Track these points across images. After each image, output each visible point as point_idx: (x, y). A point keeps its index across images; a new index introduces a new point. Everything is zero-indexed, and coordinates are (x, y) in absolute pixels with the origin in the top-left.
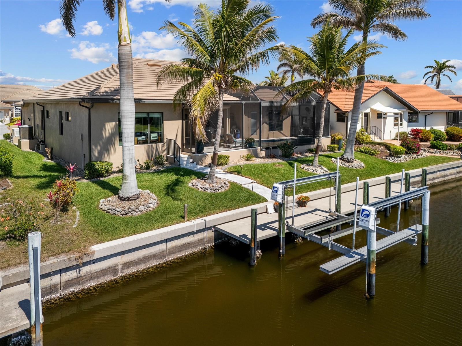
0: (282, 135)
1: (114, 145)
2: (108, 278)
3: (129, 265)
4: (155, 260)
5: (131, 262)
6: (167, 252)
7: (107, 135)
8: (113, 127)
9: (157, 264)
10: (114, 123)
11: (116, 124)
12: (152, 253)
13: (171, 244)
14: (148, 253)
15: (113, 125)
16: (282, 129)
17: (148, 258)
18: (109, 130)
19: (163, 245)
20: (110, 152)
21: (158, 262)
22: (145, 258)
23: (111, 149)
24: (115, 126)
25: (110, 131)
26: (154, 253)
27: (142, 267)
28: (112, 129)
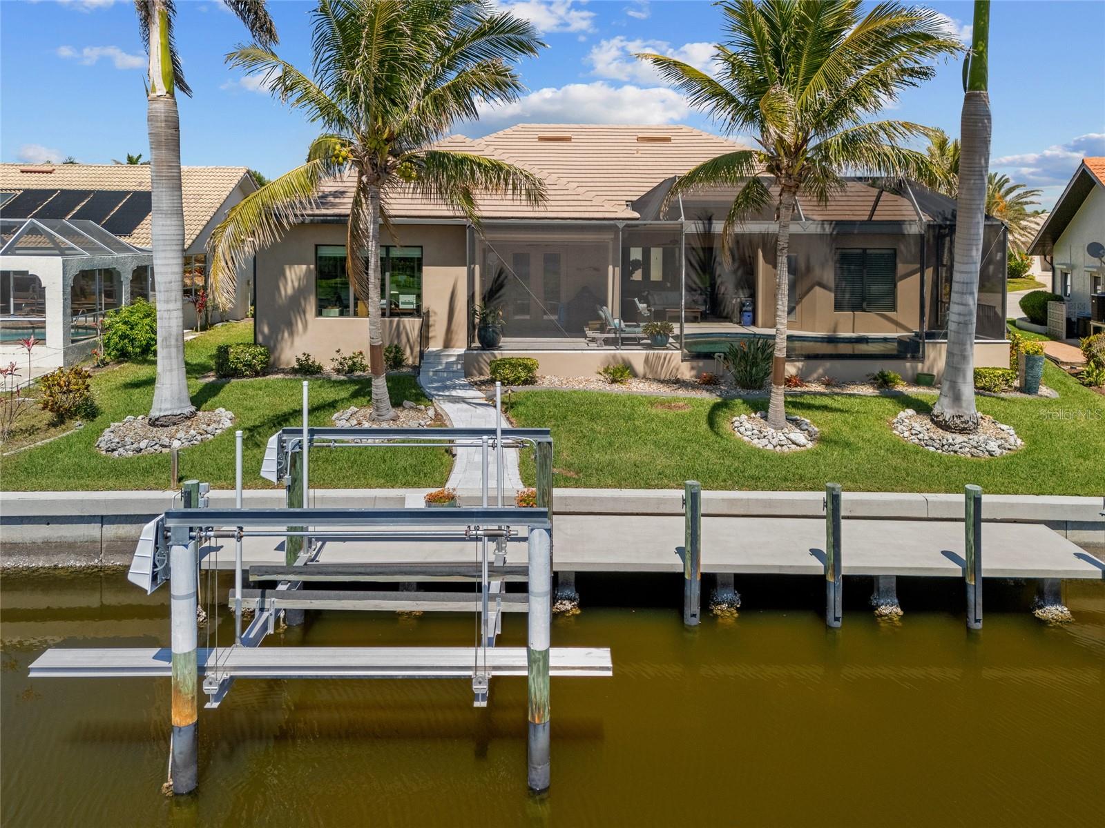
0: (894, 327)
1: (304, 312)
3: (11, 549)
4: (73, 556)
5: (15, 543)
6: (104, 546)
7: (290, 291)
8: (302, 276)
9: (78, 565)
10: (304, 267)
11: (308, 270)
12: (65, 537)
13: (114, 531)
14: (56, 535)
15: (301, 270)
16: (893, 308)
17: (56, 547)
18: (292, 282)
19: (94, 528)
20: (294, 328)
21: (80, 561)
22: (47, 543)
23: (297, 321)
24: (306, 272)
25: (296, 284)
26: (71, 540)
27: (40, 562)
28: (300, 280)
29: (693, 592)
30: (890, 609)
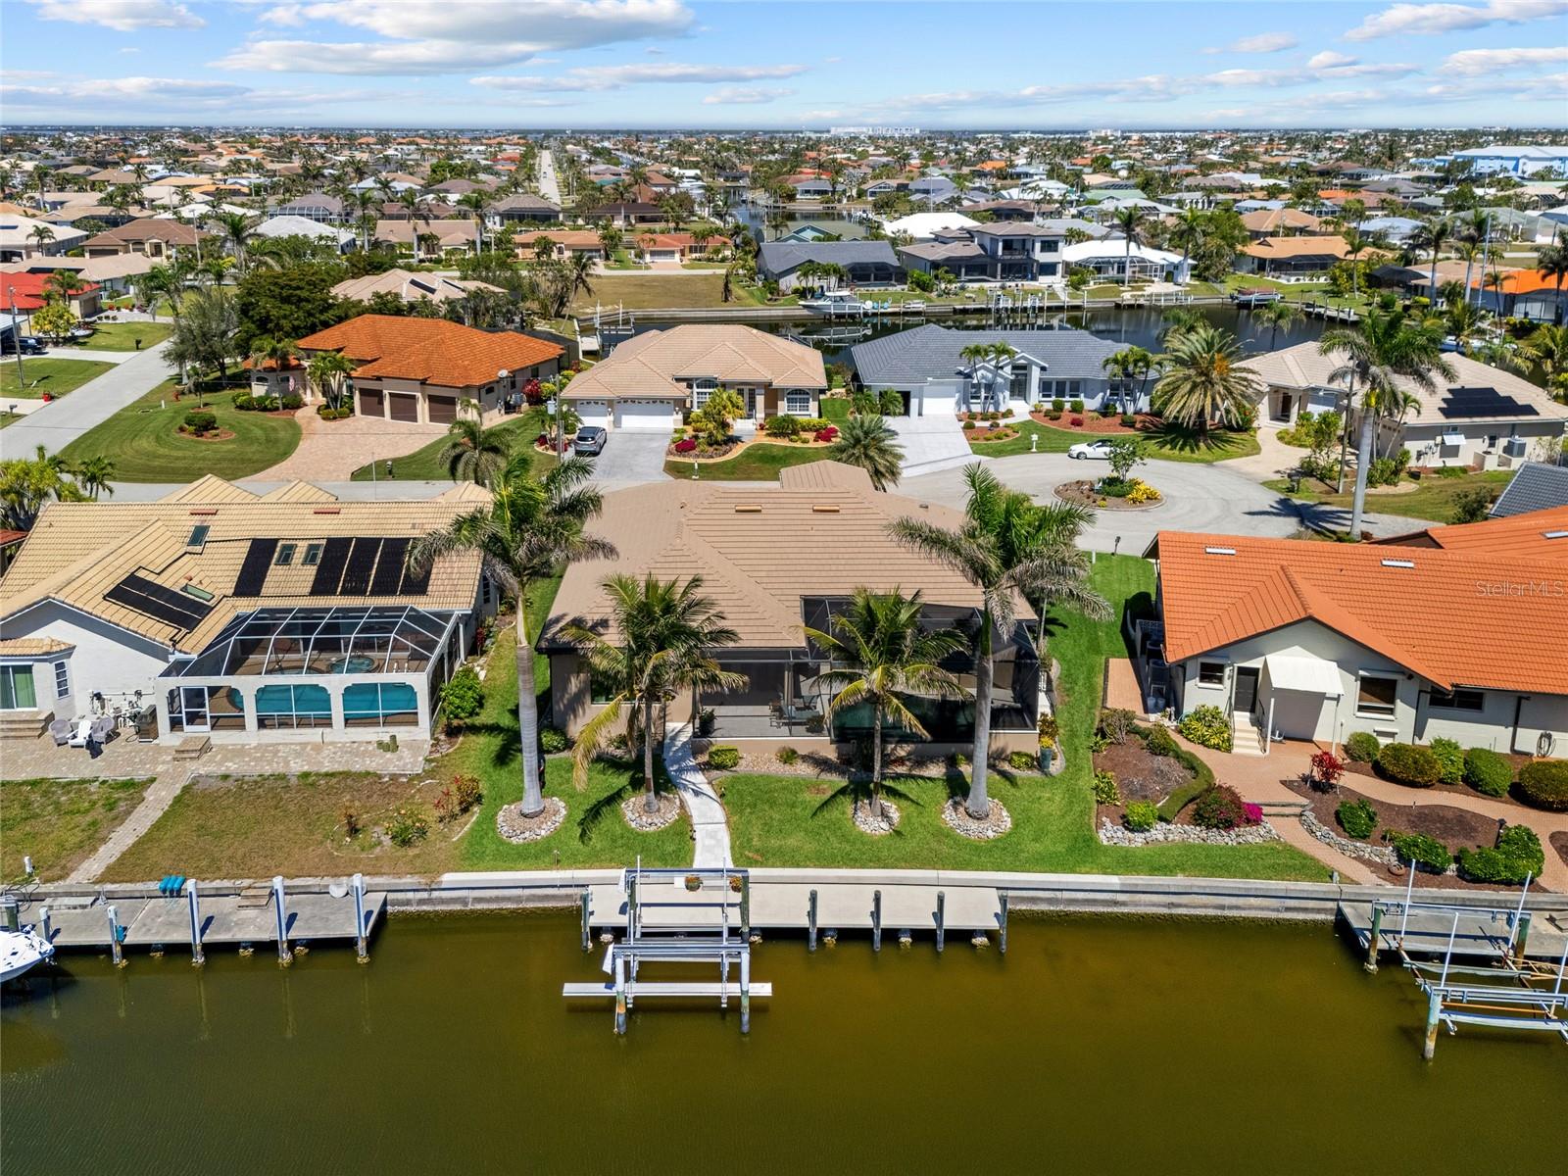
2: (458, 907)
7: (574, 690)
18: (576, 684)
19: (519, 891)
20: (577, 713)
22: (497, 898)
23: (579, 710)
25: (578, 686)
26: (508, 896)
27: (494, 906)
28: (580, 683)
29: (813, 936)
30: (905, 940)
